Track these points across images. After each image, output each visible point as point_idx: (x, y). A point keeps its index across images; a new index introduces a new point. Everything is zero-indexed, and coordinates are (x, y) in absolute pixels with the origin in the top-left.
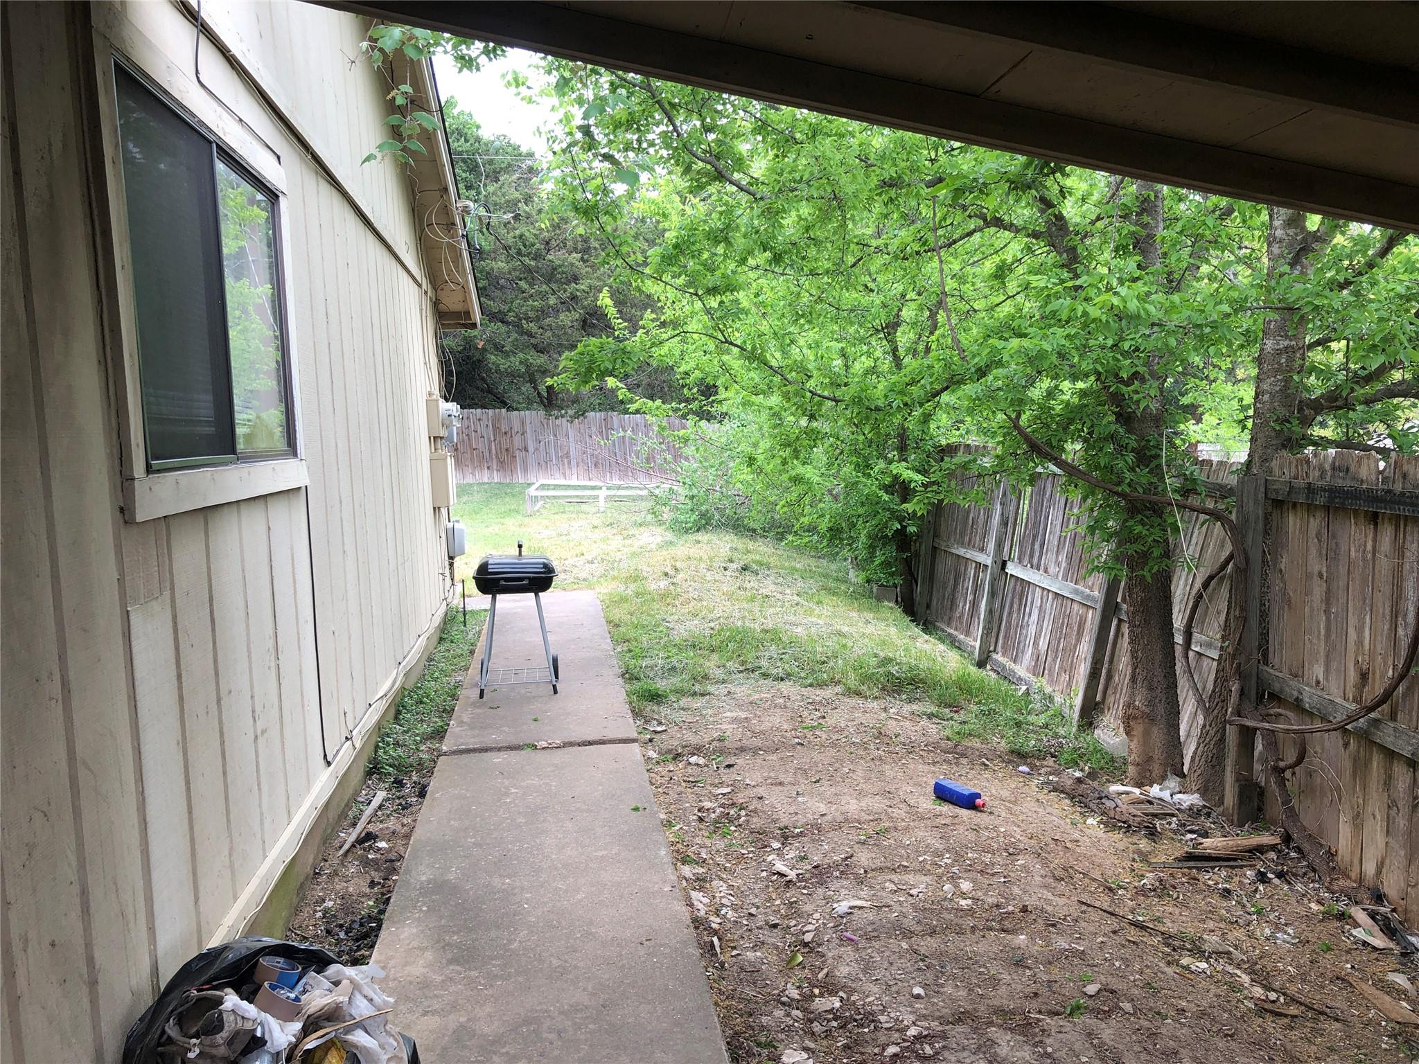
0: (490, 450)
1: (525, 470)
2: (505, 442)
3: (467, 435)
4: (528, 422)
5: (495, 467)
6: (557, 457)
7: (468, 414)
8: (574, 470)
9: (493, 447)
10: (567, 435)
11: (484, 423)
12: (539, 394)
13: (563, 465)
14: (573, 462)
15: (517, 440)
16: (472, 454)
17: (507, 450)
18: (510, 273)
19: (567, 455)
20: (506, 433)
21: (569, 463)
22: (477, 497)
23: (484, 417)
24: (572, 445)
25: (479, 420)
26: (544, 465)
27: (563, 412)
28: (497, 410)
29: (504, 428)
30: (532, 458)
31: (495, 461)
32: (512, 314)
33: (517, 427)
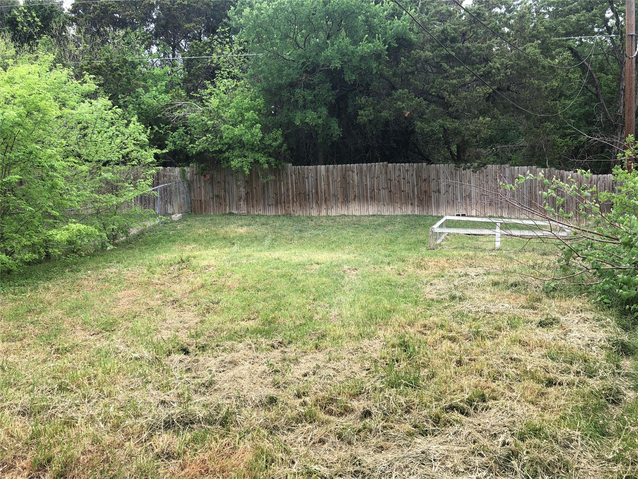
0: (413, 191)
1: (438, 206)
2: (424, 186)
3: (398, 181)
4: (441, 172)
5: (416, 204)
6: (462, 197)
7: (400, 166)
8: (474, 206)
9: (416, 189)
10: (469, 182)
11: (410, 173)
12: (451, 152)
13: (466, 202)
14: (473, 201)
15: (433, 185)
16: (401, 194)
17: (425, 192)
18: (433, 59)
19: (469, 196)
20: (425, 180)
21: (470, 200)
22: (397, 227)
23: (411, 169)
24: (473, 189)
25: (407, 171)
26: (452, 202)
27: (469, 164)
28: (420, 164)
29: (424, 176)
30: (443, 197)
31: (416, 200)
32: (434, 90)
33: (433, 175)
